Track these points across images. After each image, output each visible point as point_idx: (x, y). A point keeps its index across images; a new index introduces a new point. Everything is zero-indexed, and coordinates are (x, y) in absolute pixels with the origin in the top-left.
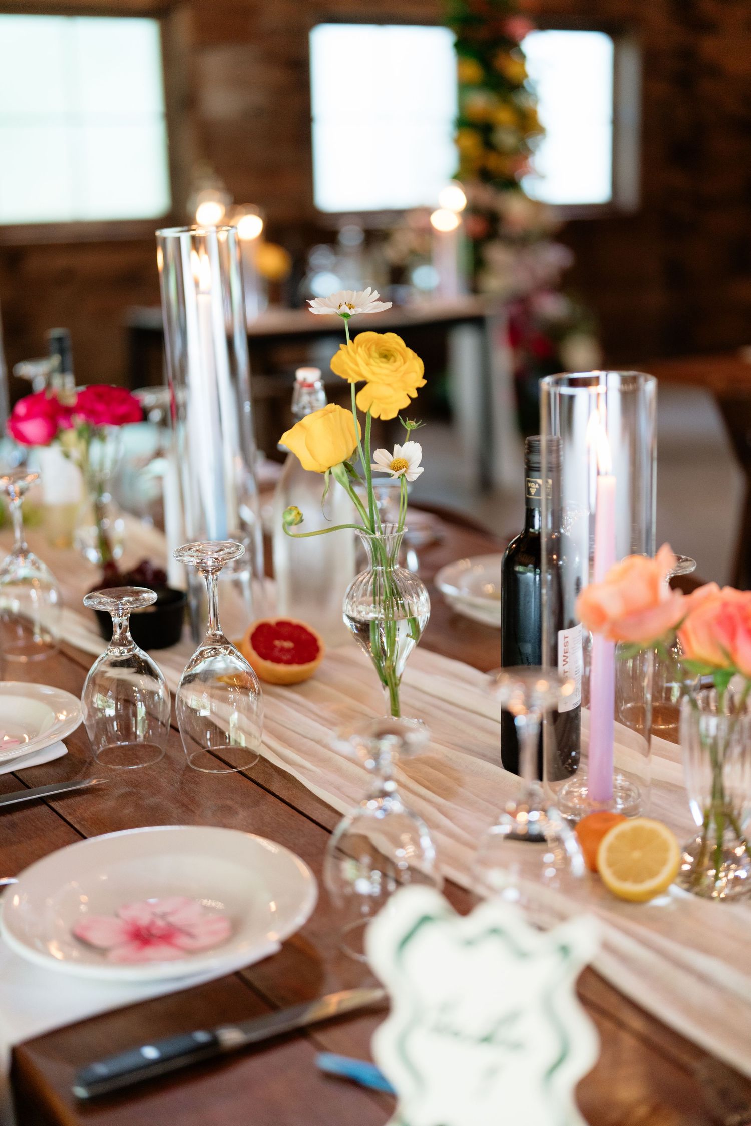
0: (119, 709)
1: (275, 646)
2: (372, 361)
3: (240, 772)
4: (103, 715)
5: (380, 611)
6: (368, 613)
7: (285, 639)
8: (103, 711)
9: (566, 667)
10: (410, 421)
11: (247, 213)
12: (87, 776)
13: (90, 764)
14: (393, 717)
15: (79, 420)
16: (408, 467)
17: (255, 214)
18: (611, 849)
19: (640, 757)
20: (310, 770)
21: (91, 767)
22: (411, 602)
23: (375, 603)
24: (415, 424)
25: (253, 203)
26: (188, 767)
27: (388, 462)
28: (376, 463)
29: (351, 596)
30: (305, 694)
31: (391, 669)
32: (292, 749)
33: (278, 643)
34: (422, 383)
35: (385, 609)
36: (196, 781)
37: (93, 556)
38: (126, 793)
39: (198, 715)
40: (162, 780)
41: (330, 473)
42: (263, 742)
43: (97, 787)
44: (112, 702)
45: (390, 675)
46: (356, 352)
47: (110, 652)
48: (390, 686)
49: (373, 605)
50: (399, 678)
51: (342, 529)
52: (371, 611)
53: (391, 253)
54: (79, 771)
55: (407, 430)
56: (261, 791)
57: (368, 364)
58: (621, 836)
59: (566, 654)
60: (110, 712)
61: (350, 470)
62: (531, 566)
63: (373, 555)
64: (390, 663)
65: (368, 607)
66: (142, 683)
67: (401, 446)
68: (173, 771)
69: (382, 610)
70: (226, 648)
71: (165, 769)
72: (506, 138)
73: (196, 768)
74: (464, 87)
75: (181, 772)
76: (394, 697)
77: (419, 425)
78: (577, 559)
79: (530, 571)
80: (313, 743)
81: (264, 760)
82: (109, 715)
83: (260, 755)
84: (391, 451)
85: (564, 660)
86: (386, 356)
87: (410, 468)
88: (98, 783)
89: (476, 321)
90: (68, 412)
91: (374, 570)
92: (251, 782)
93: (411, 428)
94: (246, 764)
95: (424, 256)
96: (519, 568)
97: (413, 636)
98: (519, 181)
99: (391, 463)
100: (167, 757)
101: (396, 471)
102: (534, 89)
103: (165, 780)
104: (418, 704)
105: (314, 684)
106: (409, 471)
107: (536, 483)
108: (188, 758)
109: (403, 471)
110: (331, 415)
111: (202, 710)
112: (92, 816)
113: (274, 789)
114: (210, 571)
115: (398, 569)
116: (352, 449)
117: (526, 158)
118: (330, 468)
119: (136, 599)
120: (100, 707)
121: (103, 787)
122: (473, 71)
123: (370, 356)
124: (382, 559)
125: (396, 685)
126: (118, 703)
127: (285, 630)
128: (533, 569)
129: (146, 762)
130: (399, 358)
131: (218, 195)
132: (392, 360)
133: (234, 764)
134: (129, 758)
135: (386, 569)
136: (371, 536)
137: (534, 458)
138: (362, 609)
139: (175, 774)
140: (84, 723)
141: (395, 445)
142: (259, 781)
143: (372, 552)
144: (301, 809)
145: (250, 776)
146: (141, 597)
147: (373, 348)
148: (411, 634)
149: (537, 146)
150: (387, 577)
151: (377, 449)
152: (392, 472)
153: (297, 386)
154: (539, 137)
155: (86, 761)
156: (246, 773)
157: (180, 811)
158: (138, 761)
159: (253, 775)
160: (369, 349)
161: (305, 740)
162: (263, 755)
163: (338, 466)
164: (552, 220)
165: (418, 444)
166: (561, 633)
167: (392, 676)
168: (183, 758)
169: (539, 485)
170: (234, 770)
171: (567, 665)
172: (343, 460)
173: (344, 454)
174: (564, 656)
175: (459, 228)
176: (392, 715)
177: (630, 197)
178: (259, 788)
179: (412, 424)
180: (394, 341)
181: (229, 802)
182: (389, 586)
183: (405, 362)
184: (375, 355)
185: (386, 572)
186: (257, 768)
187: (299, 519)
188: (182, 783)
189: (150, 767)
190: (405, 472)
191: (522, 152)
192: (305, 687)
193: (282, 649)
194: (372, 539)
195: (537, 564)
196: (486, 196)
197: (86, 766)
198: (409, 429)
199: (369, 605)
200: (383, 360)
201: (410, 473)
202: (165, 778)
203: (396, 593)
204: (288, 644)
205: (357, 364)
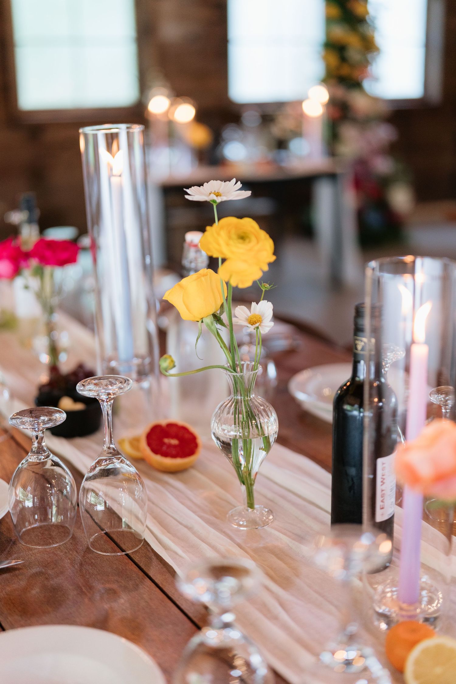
0: (36, 502)
1: (164, 444)
2: (231, 242)
3: (127, 555)
4: (23, 506)
5: (239, 431)
6: (228, 432)
7: (173, 437)
8: (23, 503)
9: (383, 487)
10: (265, 284)
11: (185, 102)
12: (9, 555)
13: (14, 543)
14: (249, 508)
15: (34, 262)
16: (262, 321)
17: (190, 103)
18: (418, 662)
19: (442, 556)
20: (180, 556)
21: (15, 546)
22: (263, 421)
23: (235, 424)
24: (268, 286)
25: (187, 96)
26: (88, 548)
27: (247, 317)
28: (237, 317)
29: (218, 416)
30: (184, 482)
31: (248, 473)
32: (169, 535)
33: (166, 440)
34: (273, 258)
35: (242, 429)
36: (92, 562)
37: (45, 359)
38: (36, 573)
39: (95, 510)
40: (66, 561)
41: (202, 322)
42: (147, 527)
43: (15, 567)
44: (31, 496)
45: (246, 478)
46: (218, 234)
47: (30, 459)
48: (247, 485)
49: (233, 426)
50: (253, 480)
51: (209, 369)
52: (232, 430)
53: (276, 130)
54: (5, 550)
55: (262, 291)
56: (141, 574)
57: (228, 245)
58: (426, 651)
59: (384, 477)
60: (29, 504)
61: (219, 319)
62: (356, 406)
63: (234, 387)
64: (247, 469)
65: (229, 427)
66: (54, 482)
67: (257, 303)
68: (76, 551)
69: (241, 430)
70: (118, 459)
71: (71, 550)
72: (354, 54)
73: (96, 551)
74: (329, 21)
75: (82, 553)
76: (250, 493)
77: (271, 287)
78: (393, 400)
79: (356, 410)
80: (185, 530)
81: (146, 544)
82: (28, 506)
83: (145, 541)
84: (249, 308)
85: (382, 482)
86: (243, 237)
87: (264, 321)
88: (16, 563)
89: (332, 176)
90: (27, 256)
91: (235, 399)
92: (135, 566)
93: (266, 289)
94: (133, 547)
95: (297, 133)
96: (347, 407)
97: (265, 449)
98: (362, 82)
99: (249, 318)
100: (74, 538)
101: (252, 325)
102: (373, 22)
103: (69, 561)
104: (270, 495)
105: (193, 472)
106: (262, 324)
107: (362, 341)
108: (88, 541)
109: (257, 325)
110: (203, 278)
111: (98, 506)
112: (6, 596)
113: (151, 574)
114: (105, 400)
115: (254, 398)
116: (220, 304)
117: (366, 67)
118: (202, 318)
119: (50, 420)
120: (21, 500)
121: (20, 566)
122: (335, 11)
123: (230, 238)
124: (241, 390)
125: (252, 485)
126: (35, 498)
127: (173, 431)
128: (358, 409)
129: (57, 543)
130: (253, 239)
131: (165, 91)
132: (247, 241)
133: (124, 547)
134: (45, 538)
135: (244, 398)
136: (232, 374)
137: (360, 321)
138: (225, 428)
139: (77, 555)
140: (10, 511)
141: (252, 302)
142: (141, 565)
143: (233, 385)
144: (170, 594)
145: (134, 559)
146: (54, 417)
147: (233, 231)
148: (263, 448)
149: (374, 59)
150: (245, 405)
151: (238, 306)
152: (249, 325)
153: (186, 246)
154: (375, 53)
155: (11, 540)
156: (132, 556)
157: (75, 593)
158: (51, 541)
159: (136, 559)
160: (229, 232)
161: (181, 526)
162: (147, 540)
163: (208, 317)
164: (384, 109)
165: (270, 302)
166: (380, 461)
167: (248, 479)
168: (85, 540)
169: (365, 343)
170: (124, 553)
171: (384, 485)
172: (212, 313)
173: (213, 308)
174: (382, 478)
175: (323, 114)
176: (248, 507)
177: (436, 93)
178: (140, 571)
179: (266, 286)
180: (249, 224)
181: (115, 586)
182: (246, 412)
183: (258, 242)
184: (234, 236)
185: (244, 401)
186: (140, 551)
187: (172, 365)
188: (81, 565)
189: (59, 548)
190: (259, 325)
191: (365, 64)
192: (185, 475)
193: (170, 446)
194: (234, 376)
195: (361, 405)
196: (340, 92)
197: (10, 545)
198: (264, 290)
199: (231, 426)
200: (241, 241)
201: (263, 326)
202: (69, 559)
203: (251, 416)
204: (174, 442)
205: (218, 244)
